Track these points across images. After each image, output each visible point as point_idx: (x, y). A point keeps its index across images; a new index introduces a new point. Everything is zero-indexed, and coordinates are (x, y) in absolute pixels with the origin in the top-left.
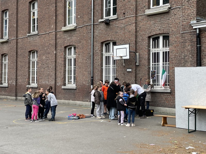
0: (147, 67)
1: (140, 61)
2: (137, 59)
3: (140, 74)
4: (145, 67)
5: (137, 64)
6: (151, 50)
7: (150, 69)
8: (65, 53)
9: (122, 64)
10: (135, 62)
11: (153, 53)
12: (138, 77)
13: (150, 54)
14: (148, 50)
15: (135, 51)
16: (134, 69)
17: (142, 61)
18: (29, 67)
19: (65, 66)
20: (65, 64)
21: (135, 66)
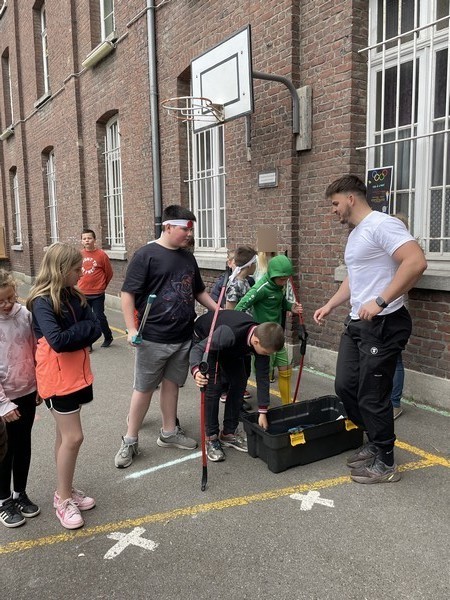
0: (347, 156)
1: (313, 127)
2: (299, 117)
3: (313, 192)
4: (337, 154)
5: (301, 145)
6: (372, 55)
7: (363, 163)
8: (102, 144)
9: (245, 153)
10: (291, 136)
11: (379, 74)
12: (306, 206)
13: (366, 81)
14: (353, 58)
15: (290, 79)
16: (288, 172)
17: (323, 123)
18: (47, 198)
19: (103, 187)
20: (102, 180)
21: (293, 155)
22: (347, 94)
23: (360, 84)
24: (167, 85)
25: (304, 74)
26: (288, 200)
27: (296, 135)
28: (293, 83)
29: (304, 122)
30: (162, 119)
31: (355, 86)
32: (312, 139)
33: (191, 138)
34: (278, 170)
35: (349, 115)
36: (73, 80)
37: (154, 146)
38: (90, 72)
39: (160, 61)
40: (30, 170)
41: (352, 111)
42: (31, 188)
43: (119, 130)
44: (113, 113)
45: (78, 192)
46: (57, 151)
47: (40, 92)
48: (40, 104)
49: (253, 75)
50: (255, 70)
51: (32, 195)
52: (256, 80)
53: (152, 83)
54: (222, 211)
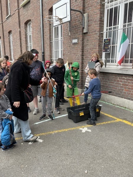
0: (98, 35)
2: (84, 23)
3: (88, 45)
6: (106, 4)
7: (103, 37)
8: (26, 30)
9: (68, 33)
10: (82, 28)
11: (108, 10)
12: (86, 49)
13: (104, 12)
14: (100, 5)
15: (82, 11)
16: (81, 39)
17: (91, 24)
18: (10, 46)
19: (27, 43)
20: (26, 41)
21: (82, 34)
22: (98, 16)
23: (102, 13)
24: (45, 12)
25: (86, 10)
26: (81, 47)
27: (84, 28)
28: (83, 12)
29: (86, 24)
30: (44, 23)
31: (101, 13)
32: (88, 29)
33: (52, 29)
34: (78, 38)
35: (99, 22)
36: (17, 10)
37: (42, 31)
38: (22, 8)
39: (43, 5)
40: (5, 38)
41: (100, 21)
42: (5, 43)
43: (31, 26)
44: (29, 21)
45: (19, 45)
46: (13, 32)
47: (7, 14)
48: (7, 18)
49: (71, 10)
50: (72, 8)
51: (5, 45)
52: (72, 11)
53: (41, 11)
54: (62, 51)
